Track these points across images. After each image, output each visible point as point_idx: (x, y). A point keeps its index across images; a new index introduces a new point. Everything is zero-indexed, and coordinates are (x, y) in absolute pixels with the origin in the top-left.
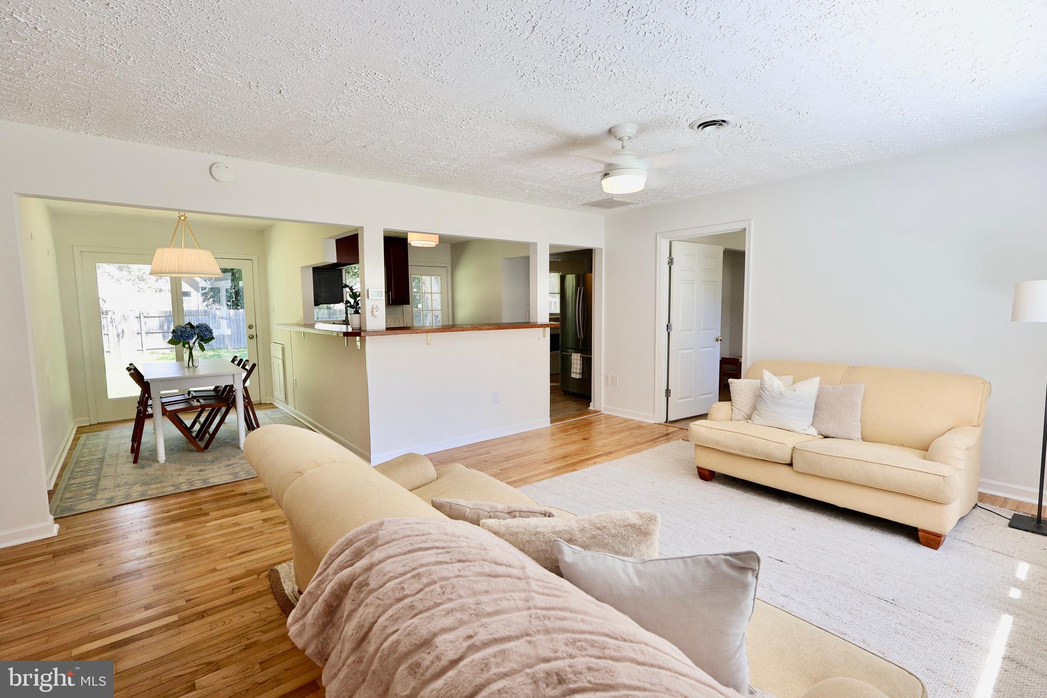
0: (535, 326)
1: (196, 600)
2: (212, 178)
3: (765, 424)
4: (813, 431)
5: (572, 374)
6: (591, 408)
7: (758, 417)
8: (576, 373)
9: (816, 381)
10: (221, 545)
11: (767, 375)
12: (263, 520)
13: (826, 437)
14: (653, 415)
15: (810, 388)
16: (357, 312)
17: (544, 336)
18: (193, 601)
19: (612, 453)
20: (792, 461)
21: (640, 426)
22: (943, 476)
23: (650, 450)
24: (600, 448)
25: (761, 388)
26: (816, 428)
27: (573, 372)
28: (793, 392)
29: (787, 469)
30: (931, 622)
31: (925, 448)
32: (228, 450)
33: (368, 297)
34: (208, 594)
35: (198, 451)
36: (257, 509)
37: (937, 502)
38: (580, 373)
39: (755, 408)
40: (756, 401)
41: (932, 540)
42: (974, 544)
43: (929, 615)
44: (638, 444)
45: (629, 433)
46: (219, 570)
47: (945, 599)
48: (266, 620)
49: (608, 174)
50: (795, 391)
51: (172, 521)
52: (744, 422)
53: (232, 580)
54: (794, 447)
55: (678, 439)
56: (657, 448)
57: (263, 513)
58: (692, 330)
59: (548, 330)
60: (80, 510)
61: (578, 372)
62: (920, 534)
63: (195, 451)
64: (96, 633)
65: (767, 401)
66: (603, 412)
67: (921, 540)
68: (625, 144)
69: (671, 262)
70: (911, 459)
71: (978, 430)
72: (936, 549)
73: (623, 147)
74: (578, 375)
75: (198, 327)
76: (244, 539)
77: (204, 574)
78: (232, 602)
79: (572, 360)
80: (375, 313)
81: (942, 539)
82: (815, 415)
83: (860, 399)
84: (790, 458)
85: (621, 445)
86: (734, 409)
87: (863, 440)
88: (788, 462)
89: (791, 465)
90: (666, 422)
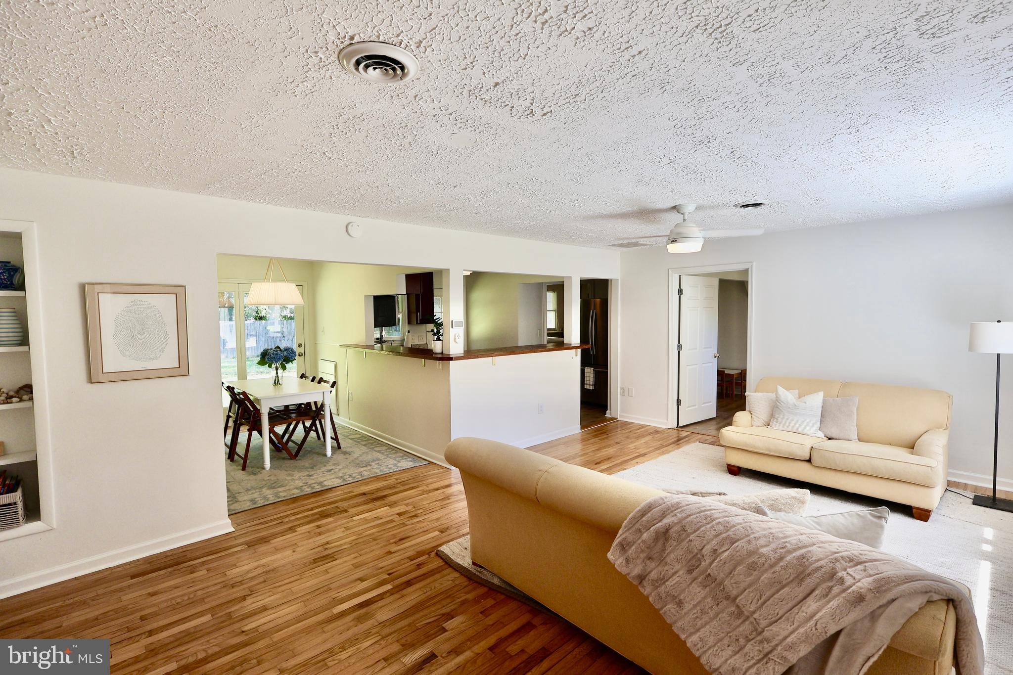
0: (570, 347)
1: (395, 573)
2: (348, 235)
3: (782, 429)
4: (821, 434)
5: (585, 386)
6: (608, 415)
7: (776, 423)
8: (590, 385)
9: (821, 394)
10: (379, 534)
11: (781, 391)
12: (397, 514)
13: (830, 439)
14: (666, 421)
15: (816, 400)
16: (439, 339)
17: (577, 355)
18: (393, 574)
19: (646, 454)
20: (810, 458)
21: (657, 431)
22: (931, 467)
23: (676, 451)
24: (633, 450)
25: (777, 400)
26: (823, 432)
27: (586, 384)
28: (804, 404)
29: (807, 465)
30: (937, 569)
31: (911, 447)
32: (316, 458)
33: (452, 327)
34: (400, 570)
35: (291, 459)
36: (385, 505)
37: (926, 486)
38: (593, 385)
39: (772, 416)
40: (773, 411)
41: (923, 515)
42: (952, 517)
43: (935, 565)
44: (662, 446)
45: (650, 437)
46: (394, 553)
47: (943, 555)
48: (461, 586)
49: (676, 241)
50: (805, 403)
51: (322, 517)
52: (765, 427)
53: (411, 559)
54: (812, 447)
55: (694, 442)
56: (681, 449)
57: (392, 510)
58: (696, 349)
59: (579, 351)
60: (235, 510)
61: (591, 383)
62: (914, 510)
63: (289, 459)
64: (338, 598)
65: (783, 411)
66: (619, 419)
67: (915, 515)
68: (686, 218)
69: (680, 292)
70: (903, 455)
71: (947, 432)
72: (926, 521)
73: (684, 220)
74: (591, 387)
75: (286, 350)
76: (394, 529)
77: (382, 556)
78: (424, 575)
79: (586, 373)
80: (457, 340)
81: (931, 513)
82: (821, 421)
83: (856, 409)
84: (809, 455)
85: (650, 447)
86: (753, 417)
87: (860, 440)
88: (808, 458)
89: (809, 461)
90: (677, 427)
